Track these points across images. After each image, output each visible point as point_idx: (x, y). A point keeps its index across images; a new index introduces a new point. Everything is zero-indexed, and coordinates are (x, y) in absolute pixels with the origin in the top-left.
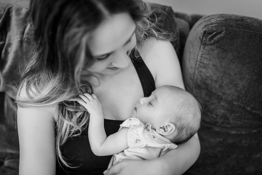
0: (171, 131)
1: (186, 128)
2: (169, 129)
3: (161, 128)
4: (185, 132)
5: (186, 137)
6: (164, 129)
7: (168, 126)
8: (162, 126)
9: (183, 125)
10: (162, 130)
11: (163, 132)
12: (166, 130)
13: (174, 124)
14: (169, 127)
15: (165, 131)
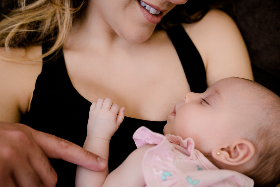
0: (245, 157)
1: (276, 155)
2: (242, 154)
3: (222, 149)
4: (272, 165)
5: (273, 176)
6: (229, 152)
7: (238, 147)
8: (225, 147)
9: (271, 148)
10: (225, 153)
11: (226, 159)
12: (233, 154)
13: (252, 142)
14: (241, 149)
15: (231, 157)
